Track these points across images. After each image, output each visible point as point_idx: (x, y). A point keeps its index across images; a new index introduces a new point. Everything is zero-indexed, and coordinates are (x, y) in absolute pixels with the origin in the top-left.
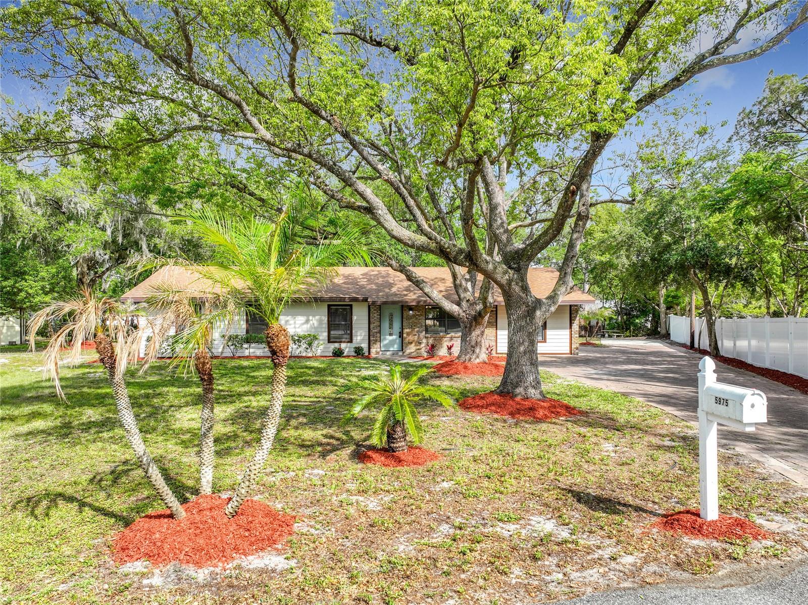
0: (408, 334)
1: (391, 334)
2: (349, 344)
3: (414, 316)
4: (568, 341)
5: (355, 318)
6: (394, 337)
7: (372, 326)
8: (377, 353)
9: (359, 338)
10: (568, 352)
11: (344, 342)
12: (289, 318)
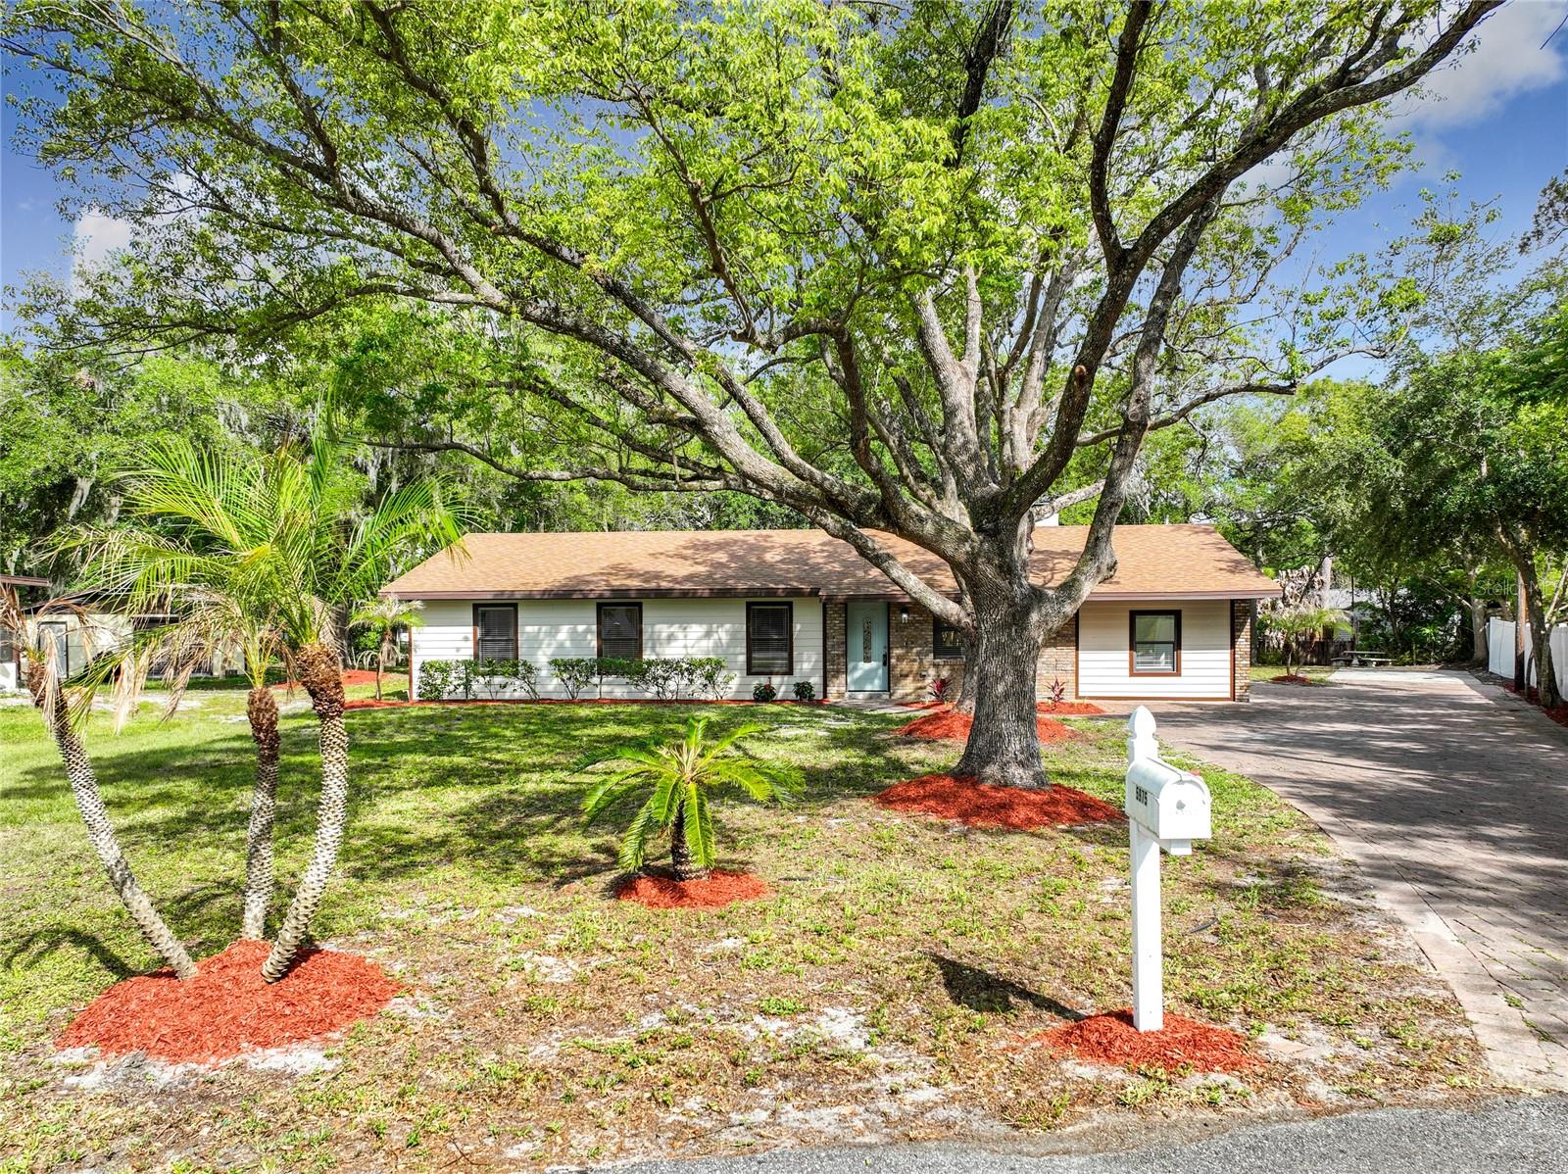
0: (900, 658)
1: (867, 659)
2: (786, 678)
3: (910, 623)
4: (1228, 673)
5: (797, 627)
6: (873, 664)
7: (829, 643)
8: (841, 695)
9: (806, 666)
10: (1228, 695)
11: (777, 674)
12: (675, 628)
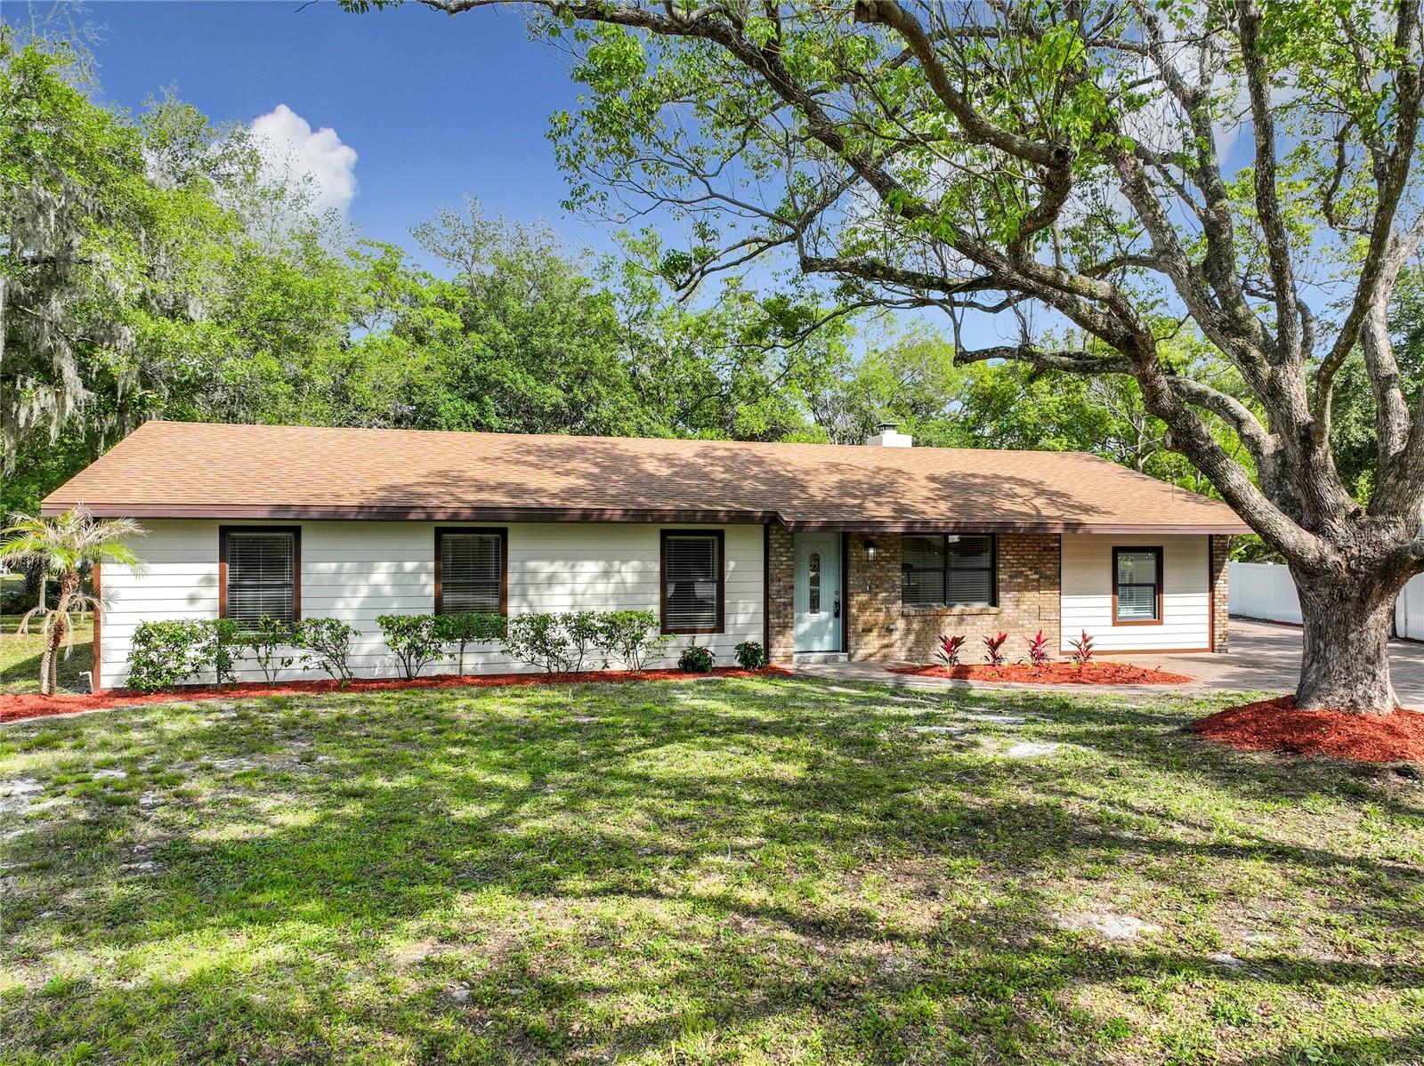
0: (863, 607)
1: (815, 606)
2: (715, 636)
3: (877, 560)
4: (1206, 619)
5: (730, 565)
6: (823, 615)
7: (774, 588)
8: (788, 658)
9: (741, 619)
10: (1206, 646)
11: (703, 631)
12: (558, 566)
